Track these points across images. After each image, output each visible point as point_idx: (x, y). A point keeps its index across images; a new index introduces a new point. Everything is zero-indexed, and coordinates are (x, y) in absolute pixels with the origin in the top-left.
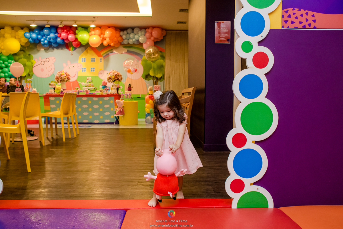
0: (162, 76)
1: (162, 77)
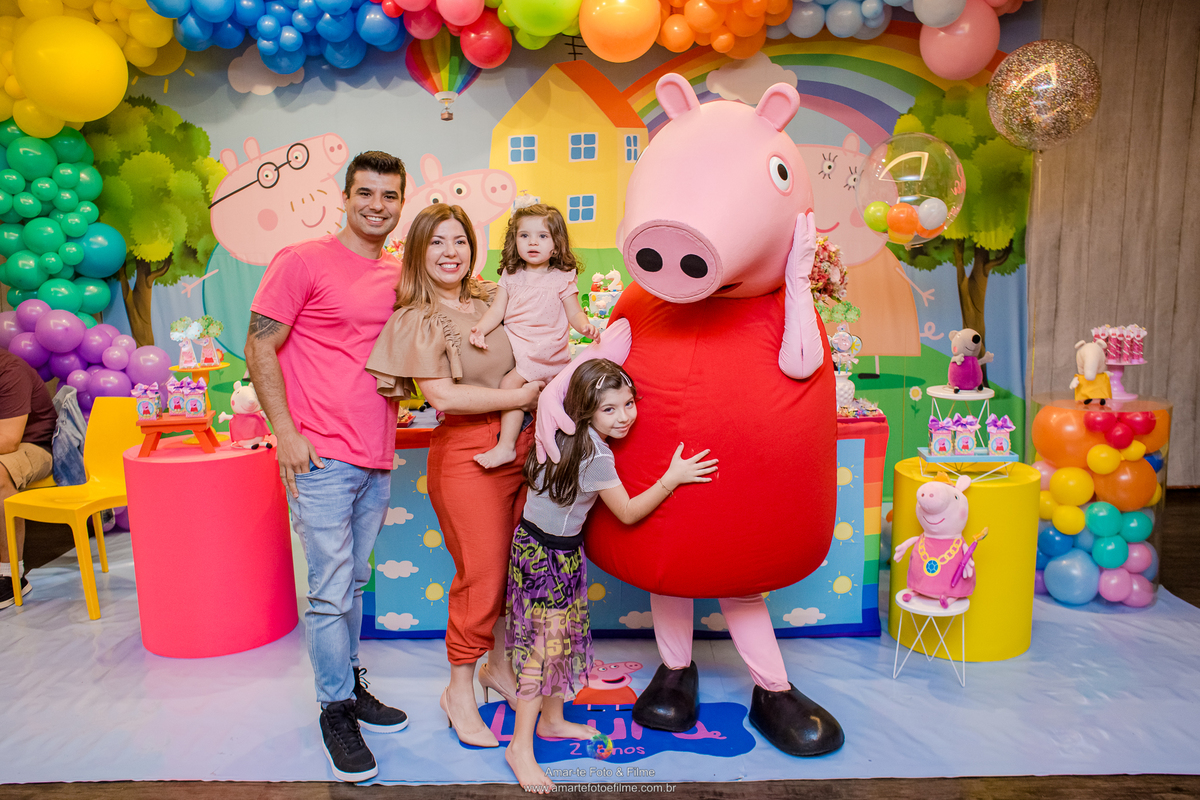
0: (1011, 241)
1: (1015, 246)
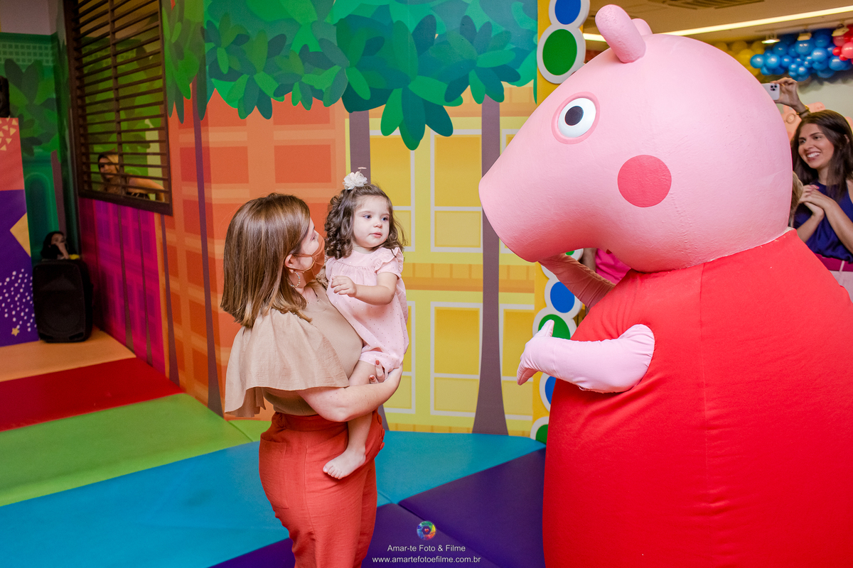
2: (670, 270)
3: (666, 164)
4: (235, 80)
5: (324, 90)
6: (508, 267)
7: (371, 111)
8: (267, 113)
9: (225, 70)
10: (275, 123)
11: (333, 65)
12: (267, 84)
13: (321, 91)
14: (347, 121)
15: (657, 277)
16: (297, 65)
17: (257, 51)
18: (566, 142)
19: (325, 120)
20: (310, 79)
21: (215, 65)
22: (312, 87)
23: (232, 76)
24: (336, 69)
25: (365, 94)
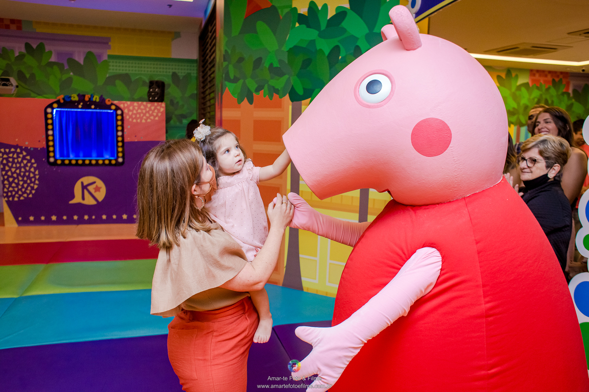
2: (438, 204)
3: (448, 125)
4: (236, 82)
5: (280, 89)
6: (374, 200)
7: (303, 102)
8: (251, 101)
9: (232, 77)
10: (255, 107)
11: (285, 74)
12: (252, 85)
13: (278, 89)
14: (290, 107)
15: (427, 209)
16: (266, 74)
17: (248, 67)
18: (368, 106)
19: (279, 106)
20: (273, 82)
21: (227, 74)
22: (273, 87)
23: (235, 80)
24: (286, 77)
25: (301, 92)
